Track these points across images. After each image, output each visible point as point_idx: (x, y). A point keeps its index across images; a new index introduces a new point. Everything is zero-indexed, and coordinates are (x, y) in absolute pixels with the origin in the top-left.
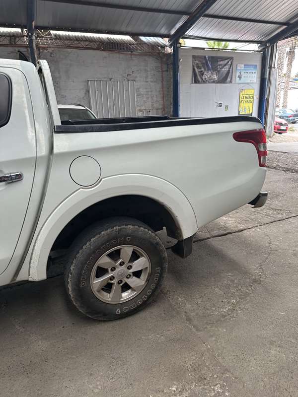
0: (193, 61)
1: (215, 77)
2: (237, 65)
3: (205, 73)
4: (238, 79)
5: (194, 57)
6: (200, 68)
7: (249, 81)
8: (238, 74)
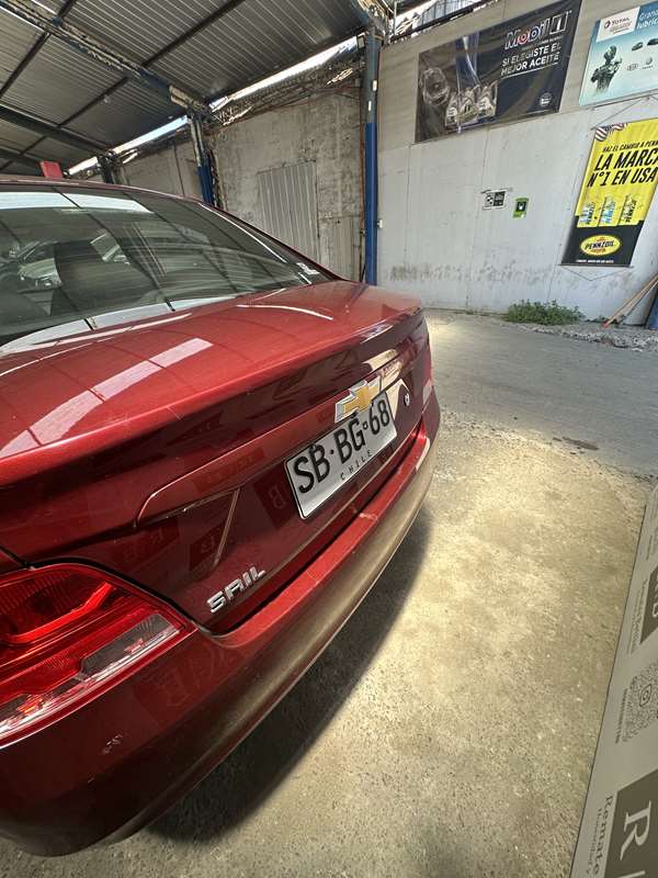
0: (420, 72)
1: (487, 104)
2: (597, 25)
3: (453, 101)
4: (589, 87)
5: (424, 58)
6: (439, 90)
8: (595, 65)
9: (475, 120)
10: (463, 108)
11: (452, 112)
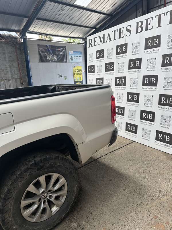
0: (38, 48)
1: (55, 58)
2: (69, 52)
3: (48, 56)
4: (70, 60)
5: (39, 45)
6: (44, 53)
7: (78, 61)
8: (70, 57)
9: (54, 61)
10: (51, 58)
11: (48, 58)
